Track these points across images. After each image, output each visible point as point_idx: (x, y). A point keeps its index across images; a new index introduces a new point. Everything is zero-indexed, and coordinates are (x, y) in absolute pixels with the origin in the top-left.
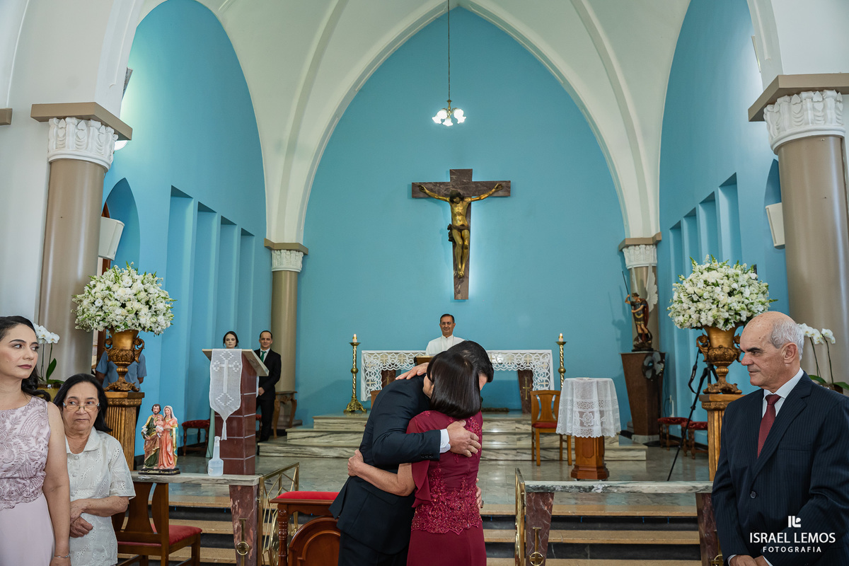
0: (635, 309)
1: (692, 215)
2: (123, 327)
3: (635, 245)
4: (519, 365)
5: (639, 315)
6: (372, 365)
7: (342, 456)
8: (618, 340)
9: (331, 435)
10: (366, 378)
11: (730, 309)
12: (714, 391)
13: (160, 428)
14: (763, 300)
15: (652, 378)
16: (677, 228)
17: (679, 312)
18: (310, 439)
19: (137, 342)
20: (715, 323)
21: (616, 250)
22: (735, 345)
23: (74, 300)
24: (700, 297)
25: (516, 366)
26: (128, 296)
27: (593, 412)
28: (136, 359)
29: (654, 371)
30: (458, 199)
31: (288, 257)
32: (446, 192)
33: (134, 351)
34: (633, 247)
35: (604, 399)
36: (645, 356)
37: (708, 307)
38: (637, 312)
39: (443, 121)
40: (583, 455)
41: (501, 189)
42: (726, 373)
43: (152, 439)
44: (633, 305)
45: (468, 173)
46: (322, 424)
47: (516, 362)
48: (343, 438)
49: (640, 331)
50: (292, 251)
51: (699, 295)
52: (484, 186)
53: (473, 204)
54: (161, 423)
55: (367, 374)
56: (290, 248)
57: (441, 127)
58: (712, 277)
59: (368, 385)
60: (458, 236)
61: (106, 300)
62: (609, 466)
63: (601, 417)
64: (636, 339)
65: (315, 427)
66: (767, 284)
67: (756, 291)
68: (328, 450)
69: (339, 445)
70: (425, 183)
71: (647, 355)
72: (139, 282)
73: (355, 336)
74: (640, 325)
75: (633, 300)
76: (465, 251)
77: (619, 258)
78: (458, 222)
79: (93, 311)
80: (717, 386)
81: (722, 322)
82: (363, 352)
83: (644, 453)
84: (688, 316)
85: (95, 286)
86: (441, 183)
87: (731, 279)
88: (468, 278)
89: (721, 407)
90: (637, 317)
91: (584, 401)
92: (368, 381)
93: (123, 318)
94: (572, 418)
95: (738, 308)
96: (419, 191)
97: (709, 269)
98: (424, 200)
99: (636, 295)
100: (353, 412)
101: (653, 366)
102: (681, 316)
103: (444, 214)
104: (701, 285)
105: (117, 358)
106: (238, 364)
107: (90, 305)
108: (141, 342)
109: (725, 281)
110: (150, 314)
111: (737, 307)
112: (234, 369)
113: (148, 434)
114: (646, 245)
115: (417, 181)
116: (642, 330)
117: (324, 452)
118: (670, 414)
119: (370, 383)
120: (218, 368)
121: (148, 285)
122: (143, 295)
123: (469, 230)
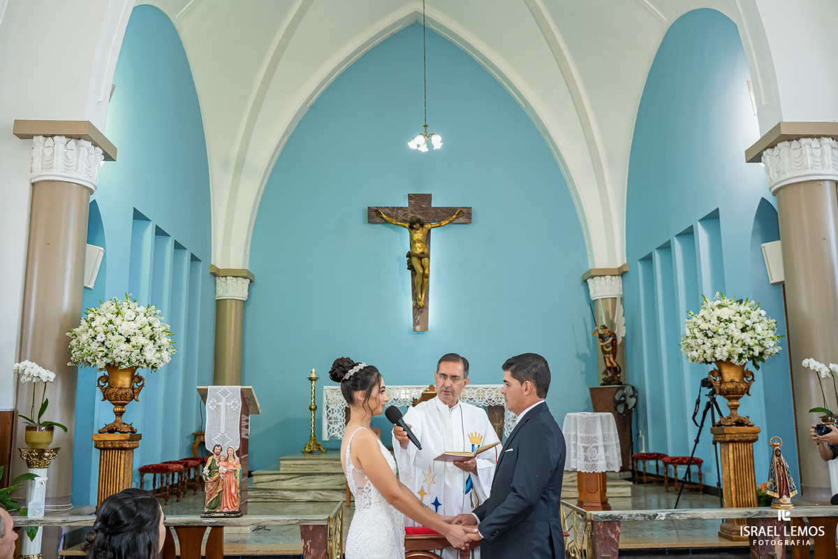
0: (603, 341)
1: (666, 247)
2: (127, 364)
3: (601, 276)
4: (490, 400)
5: (607, 347)
6: (335, 401)
7: (317, 500)
8: (582, 373)
9: (302, 478)
10: (328, 415)
11: (744, 344)
12: (729, 423)
13: (223, 469)
14: (773, 336)
15: (624, 413)
16: (648, 259)
17: (692, 347)
18: (278, 482)
19: (136, 379)
20: (729, 359)
21: (579, 280)
22: (745, 379)
23: (68, 334)
24: (714, 333)
25: (487, 401)
26: (134, 331)
27: (597, 447)
28: (136, 397)
29: (626, 406)
30: (418, 225)
31: (234, 284)
32: (404, 218)
33: (133, 389)
34: (599, 277)
35: (606, 433)
36: (615, 389)
37: (723, 343)
38: (605, 345)
39: (418, 146)
40: (587, 491)
41: (461, 215)
42: (738, 406)
43: (215, 481)
44: (602, 337)
45: (428, 198)
46: (289, 466)
47: (487, 397)
48: (314, 480)
49: (609, 365)
50: (238, 278)
51: (714, 331)
52: (444, 212)
53: (433, 231)
54: (224, 463)
55: (330, 411)
56: (236, 274)
57: (417, 153)
58: (725, 313)
59: (331, 423)
60: (417, 264)
61: (109, 335)
62: (610, 502)
63: (605, 452)
64: (605, 373)
65: (281, 469)
66: (775, 321)
67: (766, 328)
68: (301, 493)
69: (312, 488)
70: (382, 208)
71: (619, 389)
72: (142, 315)
73: (313, 370)
74: (609, 359)
75: (601, 332)
76: (425, 280)
77: (583, 288)
78: (418, 249)
79: (94, 346)
80: (730, 418)
81: (736, 357)
82: (325, 387)
83: (629, 489)
84: (702, 351)
85: (93, 319)
86: (399, 208)
87: (743, 316)
88: (427, 308)
89: (736, 439)
90: (606, 349)
91: (588, 435)
92: (331, 418)
93: (128, 354)
94: (576, 454)
95: (751, 344)
96: (375, 215)
97: (720, 306)
98: (380, 225)
99: (604, 327)
100: (311, 452)
101: (625, 400)
102: (695, 351)
103: (401, 240)
104: (715, 321)
105: (115, 397)
106: (237, 402)
107: (91, 340)
108: (140, 379)
109: (737, 318)
110: (155, 349)
111: (749, 342)
112: (232, 407)
113: (210, 476)
114: (612, 276)
115: (374, 205)
116: (611, 363)
117: (297, 496)
118: (638, 449)
119: (333, 421)
120: (215, 407)
121: (151, 319)
122: (148, 328)
123: (429, 258)
